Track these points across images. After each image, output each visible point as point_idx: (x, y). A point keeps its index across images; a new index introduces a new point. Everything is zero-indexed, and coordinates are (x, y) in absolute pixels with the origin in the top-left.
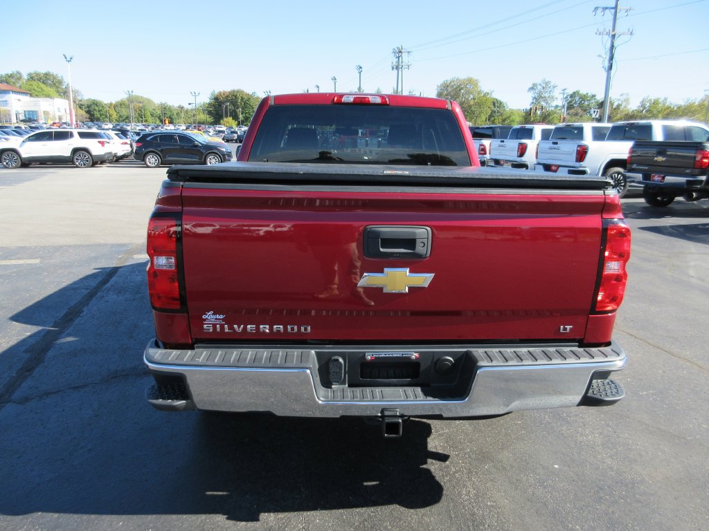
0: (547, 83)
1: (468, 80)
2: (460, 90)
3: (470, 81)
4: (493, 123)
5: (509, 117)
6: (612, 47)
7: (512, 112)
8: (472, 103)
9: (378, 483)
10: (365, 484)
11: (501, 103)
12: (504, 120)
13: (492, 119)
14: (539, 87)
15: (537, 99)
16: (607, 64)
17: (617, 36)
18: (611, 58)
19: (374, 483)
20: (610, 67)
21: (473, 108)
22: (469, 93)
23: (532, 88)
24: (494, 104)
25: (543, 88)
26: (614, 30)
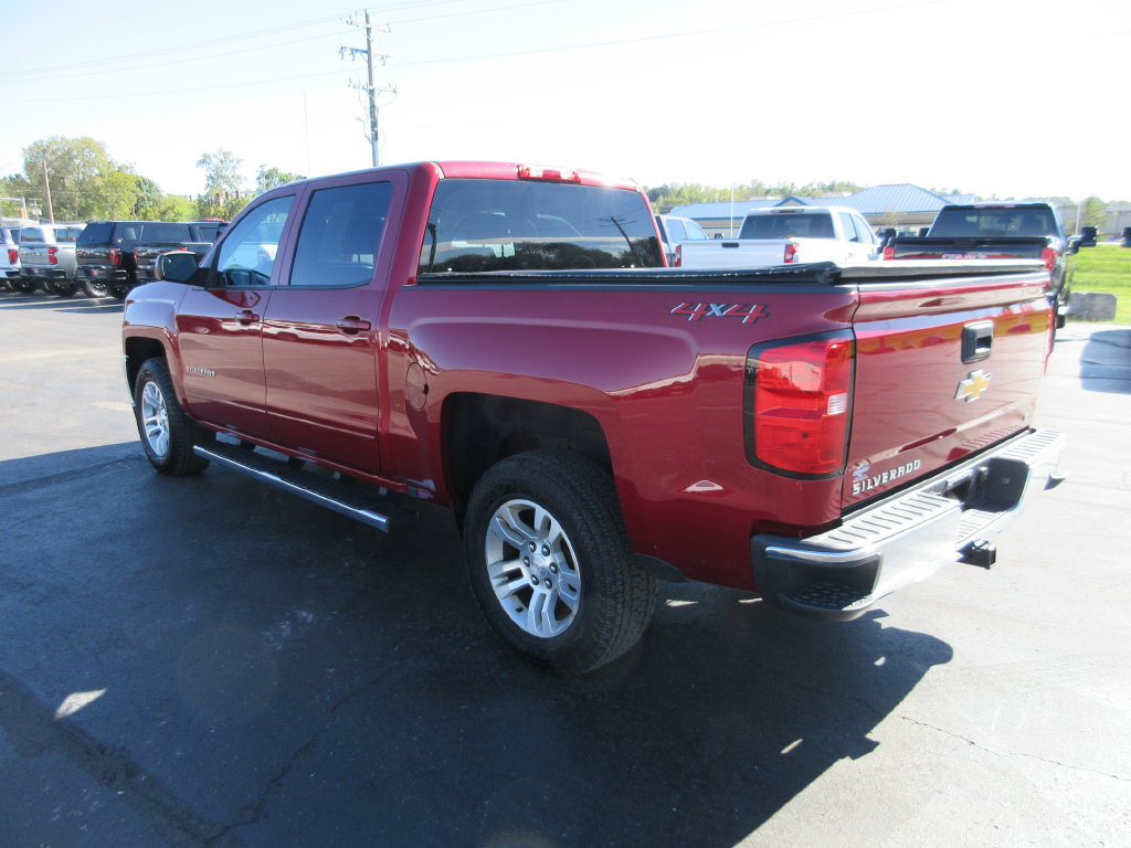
0: (226, 155)
1: (83, 142)
2: (70, 159)
3: (87, 144)
4: (145, 216)
5: (172, 208)
6: (373, 106)
7: (175, 200)
8: (99, 182)
9: (800, 741)
11: (151, 185)
12: (164, 213)
13: (142, 210)
14: (215, 161)
15: (213, 179)
16: (369, 132)
17: (376, 92)
18: (374, 125)
19: (795, 744)
20: (375, 137)
21: (103, 192)
22: (88, 164)
23: (203, 162)
24: (139, 185)
25: (222, 162)
26: (371, 84)
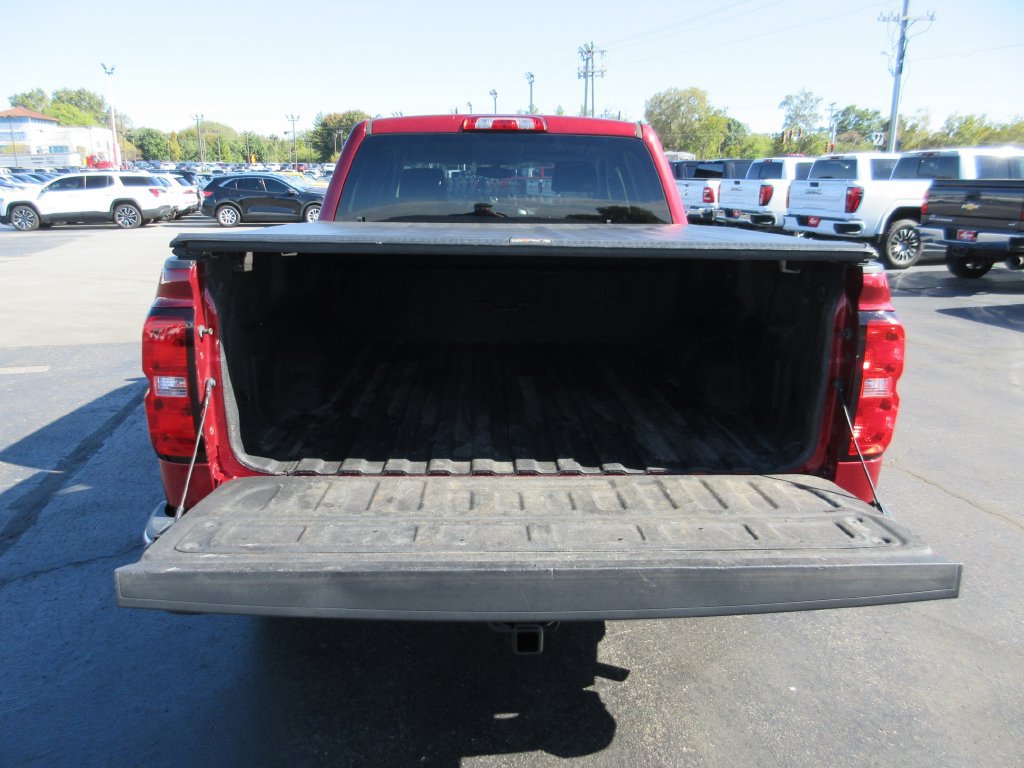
0: (807, 96)
1: (690, 92)
2: (679, 106)
3: (694, 93)
4: (728, 153)
5: (751, 146)
6: (903, 39)
7: (756, 138)
8: (697, 125)
9: (517, 714)
10: (498, 716)
11: (739, 125)
12: (744, 151)
13: (727, 149)
14: (796, 102)
15: (793, 119)
16: (894, 65)
17: (909, 22)
18: (902, 56)
19: (511, 715)
20: (900, 70)
21: (698, 134)
22: (692, 110)
23: (785, 103)
24: (729, 126)
25: (802, 102)
26: (905, 13)
